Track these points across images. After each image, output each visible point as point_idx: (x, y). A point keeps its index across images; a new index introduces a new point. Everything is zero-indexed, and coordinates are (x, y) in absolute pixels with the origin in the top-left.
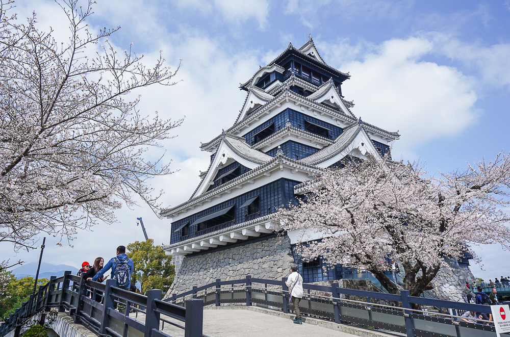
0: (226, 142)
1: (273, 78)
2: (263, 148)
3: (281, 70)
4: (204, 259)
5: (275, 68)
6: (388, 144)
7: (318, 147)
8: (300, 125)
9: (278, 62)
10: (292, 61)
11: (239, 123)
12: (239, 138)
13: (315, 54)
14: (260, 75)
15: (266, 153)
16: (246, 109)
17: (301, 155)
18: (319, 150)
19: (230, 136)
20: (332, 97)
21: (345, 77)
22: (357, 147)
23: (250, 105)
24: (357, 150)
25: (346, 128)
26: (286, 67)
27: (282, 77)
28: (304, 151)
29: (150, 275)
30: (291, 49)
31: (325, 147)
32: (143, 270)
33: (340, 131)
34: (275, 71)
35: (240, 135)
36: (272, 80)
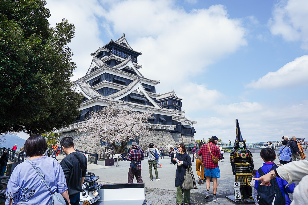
0: (79, 85)
1: (104, 54)
2: (96, 88)
3: (108, 51)
4: (69, 135)
5: (105, 50)
6: (155, 86)
7: (119, 89)
8: (111, 80)
9: (106, 47)
10: (113, 47)
11: (87, 75)
12: (86, 82)
13: (126, 42)
14: (99, 51)
15: (96, 91)
16: (91, 68)
17: (110, 93)
18: (119, 90)
19: (82, 81)
20: (130, 65)
21: (139, 54)
22: (136, 90)
23: (93, 67)
24: (136, 91)
25: (134, 80)
26: (110, 49)
27: (108, 54)
28: (112, 91)
29: (51, 139)
30: (112, 42)
31: (122, 89)
32: (47, 137)
33: (131, 81)
34: (105, 51)
35: (87, 81)
36: (104, 55)
